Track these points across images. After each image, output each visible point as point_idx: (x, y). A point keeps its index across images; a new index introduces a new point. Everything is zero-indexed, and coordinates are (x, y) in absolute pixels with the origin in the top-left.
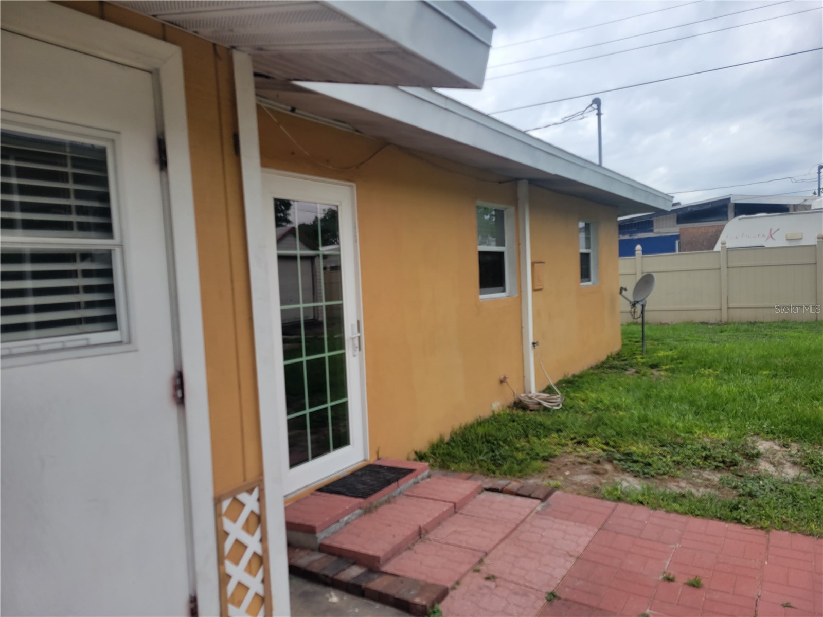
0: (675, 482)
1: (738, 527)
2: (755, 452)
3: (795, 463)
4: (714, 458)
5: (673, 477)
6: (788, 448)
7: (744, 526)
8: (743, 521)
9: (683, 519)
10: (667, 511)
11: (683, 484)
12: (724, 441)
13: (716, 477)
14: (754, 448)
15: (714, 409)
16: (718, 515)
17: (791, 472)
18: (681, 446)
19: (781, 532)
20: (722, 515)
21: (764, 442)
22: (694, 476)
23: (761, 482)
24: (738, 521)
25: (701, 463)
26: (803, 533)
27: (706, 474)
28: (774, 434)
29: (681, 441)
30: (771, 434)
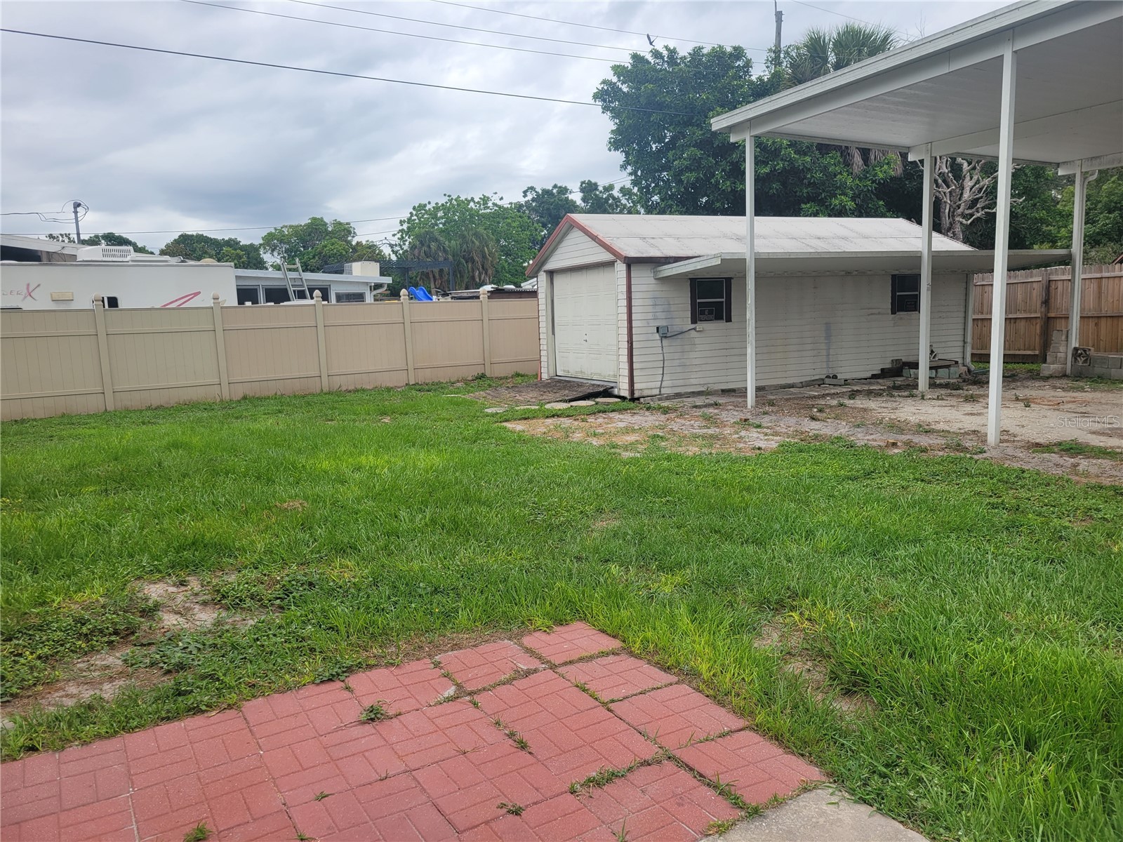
0: (56, 691)
1: (198, 721)
2: (150, 603)
3: (205, 603)
4: (101, 631)
5: (50, 684)
6: (186, 586)
7: (206, 715)
8: (204, 708)
9: (115, 743)
10: (85, 743)
11: (72, 689)
12: (102, 600)
13: (113, 660)
14: (147, 599)
15: (59, 557)
16: (164, 714)
17: (206, 617)
18: (40, 629)
19: (254, 702)
20: (168, 711)
21: (152, 586)
22: (81, 670)
23: (180, 644)
24: (195, 710)
25: (84, 645)
26: (280, 691)
27: (98, 660)
28: (160, 572)
29: (37, 621)
30: (156, 572)
